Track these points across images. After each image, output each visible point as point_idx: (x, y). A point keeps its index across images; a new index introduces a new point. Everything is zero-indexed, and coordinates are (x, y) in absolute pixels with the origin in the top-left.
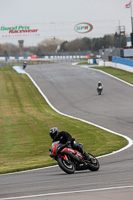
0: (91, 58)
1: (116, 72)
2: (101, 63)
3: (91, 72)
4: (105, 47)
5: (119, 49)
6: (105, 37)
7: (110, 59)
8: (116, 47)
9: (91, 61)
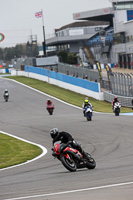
0: (3, 67)
1: (29, 81)
2: (13, 72)
3: (4, 81)
4: (18, 57)
5: (31, 58)
6: (17, 46)
7: (23, 68)
8: (29, 56)
9: (4, 71)
